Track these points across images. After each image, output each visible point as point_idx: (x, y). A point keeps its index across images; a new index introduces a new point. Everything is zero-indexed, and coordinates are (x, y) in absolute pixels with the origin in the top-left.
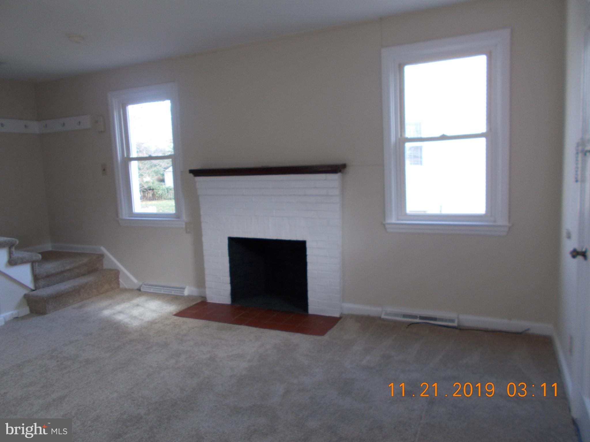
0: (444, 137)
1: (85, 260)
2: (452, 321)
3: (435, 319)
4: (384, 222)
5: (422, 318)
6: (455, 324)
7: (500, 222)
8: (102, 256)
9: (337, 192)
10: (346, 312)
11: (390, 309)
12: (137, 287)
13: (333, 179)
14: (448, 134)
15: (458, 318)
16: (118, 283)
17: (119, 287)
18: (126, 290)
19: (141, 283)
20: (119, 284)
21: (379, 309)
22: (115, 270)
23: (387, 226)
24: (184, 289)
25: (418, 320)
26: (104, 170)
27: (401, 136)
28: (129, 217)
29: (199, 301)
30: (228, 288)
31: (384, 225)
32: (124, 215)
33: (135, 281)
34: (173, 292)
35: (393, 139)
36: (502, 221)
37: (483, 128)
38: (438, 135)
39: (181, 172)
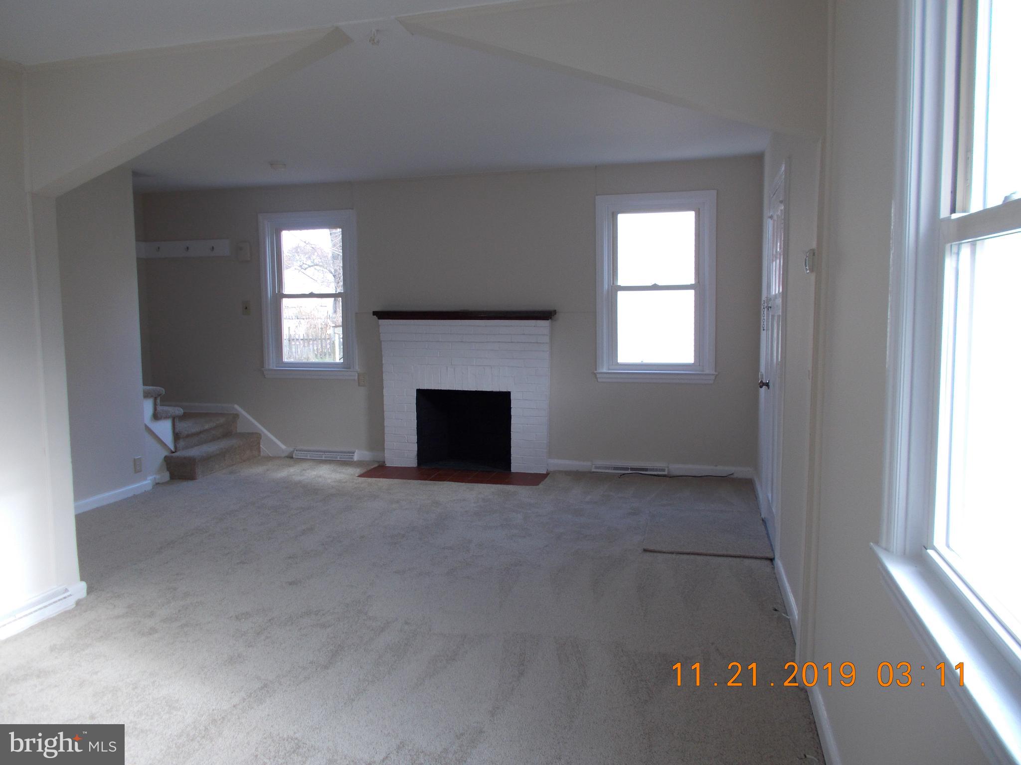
0: (655, 287)
1: (222, 420)
2: (663, 470)
3: (646, 470)
4: (595, 372)
5: (632, 469)
6: (666, 473)
7: (707, 372)
8: (236, 416)
9: (546, 339)
10: (551, 469)
11: (600, 463)
12: (286, 454)
13: (543, 325)
14: (660, 284)
15: (668, 467)
16: (259, 449)
17: (259, 455)
18: (269, 459)
19: (292, 449)
20: (260, 452)
21: (589, 463)
22: (256, 433)
23: (598, 376)
24: (354, 453)
25: (629, 472)
26: (246, 308)
27: (613, 284)
28: (277, 367)
29: (376, 465)
30: (415, 447)
31: (595, 374)
32: (271, 364)
33: (283, 447)
34: (339, 457)
35: (606, 286)
36: (709, 370)
37: (691, 280)
38: (649, 284)
39: (356, 313)
